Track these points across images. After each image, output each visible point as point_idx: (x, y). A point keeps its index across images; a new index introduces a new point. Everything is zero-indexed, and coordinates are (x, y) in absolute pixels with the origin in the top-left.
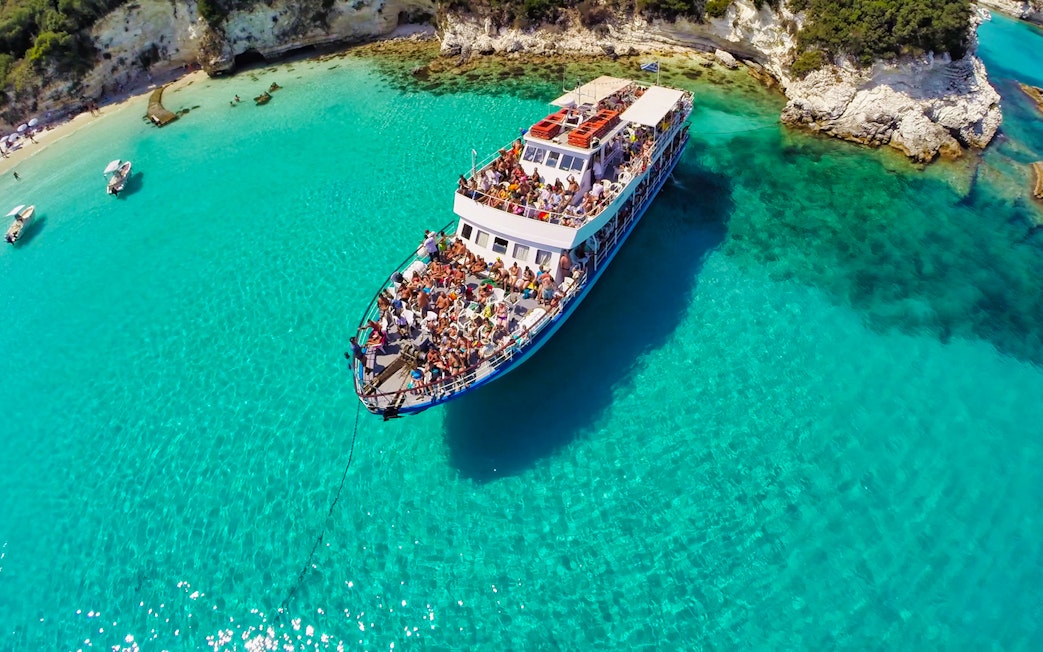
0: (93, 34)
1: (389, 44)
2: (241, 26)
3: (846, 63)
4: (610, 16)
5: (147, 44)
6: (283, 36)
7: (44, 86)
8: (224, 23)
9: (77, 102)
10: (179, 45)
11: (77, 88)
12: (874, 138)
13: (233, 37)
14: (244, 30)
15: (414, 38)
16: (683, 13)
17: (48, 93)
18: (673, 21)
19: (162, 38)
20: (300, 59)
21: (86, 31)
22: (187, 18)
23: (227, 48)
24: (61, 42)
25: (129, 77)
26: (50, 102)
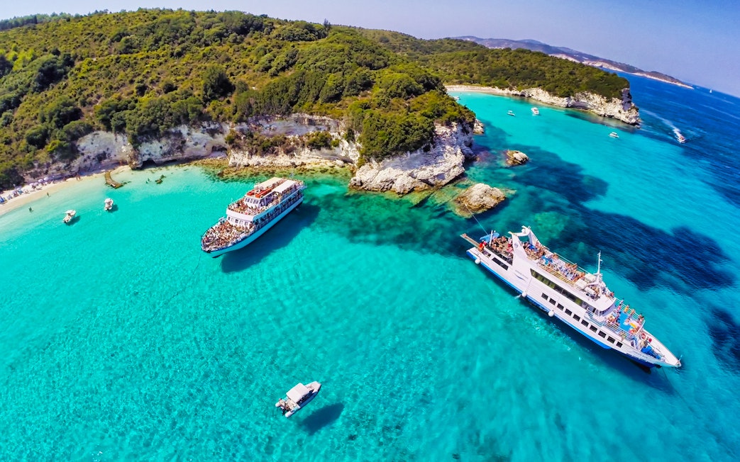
0: (78, 144)
1: (208, 160)
2: (146, 149)
3: (374, 161)
4: (295, 149)
5: (101, 151)
6: (164, 155)
7: (53, 163)
8: (139, 147)
9: (68, 173)
10: (116, 153)
11: (68, 167)
12: (383, 188)
13: (143, 153)
14: (147, 151)
15: (218, 158)
16: (323, 146)
17: (54, 167)
18: (320, 150)
19: (108, 149)
20: (171, 165)
21: (74, 142)
22: (122, 142)
23: (140, 158)
24: (64, 146)
25: (91, 165)
26: (55, 171)
